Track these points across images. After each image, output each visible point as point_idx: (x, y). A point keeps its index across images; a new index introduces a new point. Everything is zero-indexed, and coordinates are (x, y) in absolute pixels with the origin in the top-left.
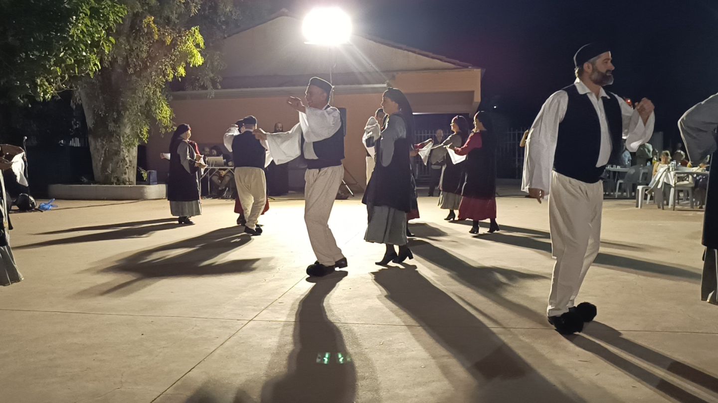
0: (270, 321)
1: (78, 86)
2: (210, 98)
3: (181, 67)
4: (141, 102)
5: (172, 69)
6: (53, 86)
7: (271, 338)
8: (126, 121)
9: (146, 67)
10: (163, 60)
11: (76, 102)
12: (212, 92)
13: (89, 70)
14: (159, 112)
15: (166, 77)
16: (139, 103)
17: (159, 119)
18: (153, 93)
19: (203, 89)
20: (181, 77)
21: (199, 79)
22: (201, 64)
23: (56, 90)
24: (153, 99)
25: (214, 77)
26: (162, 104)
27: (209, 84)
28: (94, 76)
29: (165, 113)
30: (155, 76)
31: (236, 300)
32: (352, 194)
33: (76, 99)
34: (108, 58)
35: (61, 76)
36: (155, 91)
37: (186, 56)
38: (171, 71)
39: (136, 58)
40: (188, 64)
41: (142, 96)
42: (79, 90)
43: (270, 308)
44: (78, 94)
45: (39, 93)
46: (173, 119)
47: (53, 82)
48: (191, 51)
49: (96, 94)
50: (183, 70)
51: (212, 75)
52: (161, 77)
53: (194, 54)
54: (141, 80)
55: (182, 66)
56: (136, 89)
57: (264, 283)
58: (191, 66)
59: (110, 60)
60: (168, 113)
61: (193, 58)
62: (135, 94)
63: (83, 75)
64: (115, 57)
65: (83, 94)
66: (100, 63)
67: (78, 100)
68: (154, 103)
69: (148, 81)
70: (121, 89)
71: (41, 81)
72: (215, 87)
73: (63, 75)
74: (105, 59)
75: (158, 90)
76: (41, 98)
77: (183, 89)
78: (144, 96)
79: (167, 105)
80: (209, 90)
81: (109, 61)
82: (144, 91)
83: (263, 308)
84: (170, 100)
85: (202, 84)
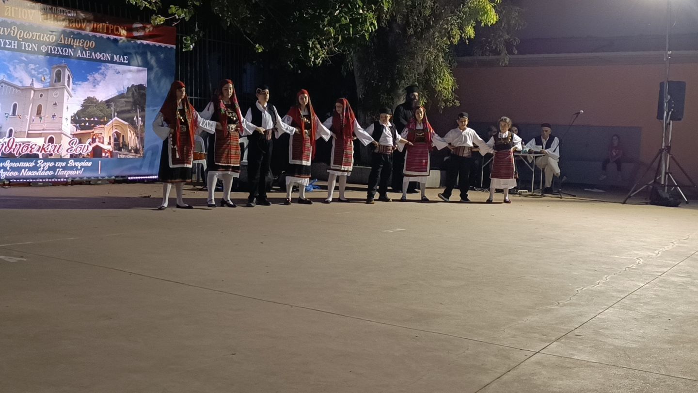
0: (561, 357)
1: (351, 49)
2: (503, 65)
3: (470, 26)
4: (420, 69)
5: (459, 30)
6: (325, 49)
7: (562, 380)
8: (400, 91)
9: (429, 27)
10: (449, 18)
11: (348, 67)
12: (506, 58)
13: (365, 30)
14: (440, 82)
15: (452, 39)
16: (417, 71)
17: (439, 91)
18: (434, 59)
19: (495, 55)
20: (469, 39)
21: (490, 43)
22: (495, 23)
23: (328, 54)
24: (433, 66)
25: (509, 39)
26: (444, 72)
27: (502, 47)
28: (369, 38)
29: (446, 83)
30: (438, 37)
31: (518, 323)
32: (686, 200)
33: (348, 65)
34: (386, 16)
35: (334, 38)
36: (437, 56)
37: (476, 13)
38: (458, 31)
39: (417, 17)
40: (478, 23)
41: (422, 62)
42: (352, 54)
43: (563, 340)
44: (350, 58)
45: (310, 58)
46: (455, 91)
47: (325, 45)
48: (484, 6)
49: (370, 60)
50: (473, 29)
51: (507, 37)
52: (445, 38)
53: (488, 11)
54: (421, 43)
55: (472, 25)
56: (415, 54)
57: (556, 307)
58: (483, 25)
59: (389, 18)
60: (451, 83)
61: (486, 15)
62: (414, 59)
63: (357, 36)
64: (394, 14)
65: (355, 59)
66: (377, 22)
67: (350, 65)
68: (435, 71)
69: (430, 44)
70: (398, 54)
71: (313, 43)
72: (510, 52)
73: (337, 36)
74: (383, 17)
75: (441, 54)
76: (312, 63)
77: (470, 55)
78: (424, 62)
79: (450, 73)
80: (502, 54)
81: (387, 20)
82: (424, 55)
83: (554, 339)
84: (453, 67)
85: (494, 47)
